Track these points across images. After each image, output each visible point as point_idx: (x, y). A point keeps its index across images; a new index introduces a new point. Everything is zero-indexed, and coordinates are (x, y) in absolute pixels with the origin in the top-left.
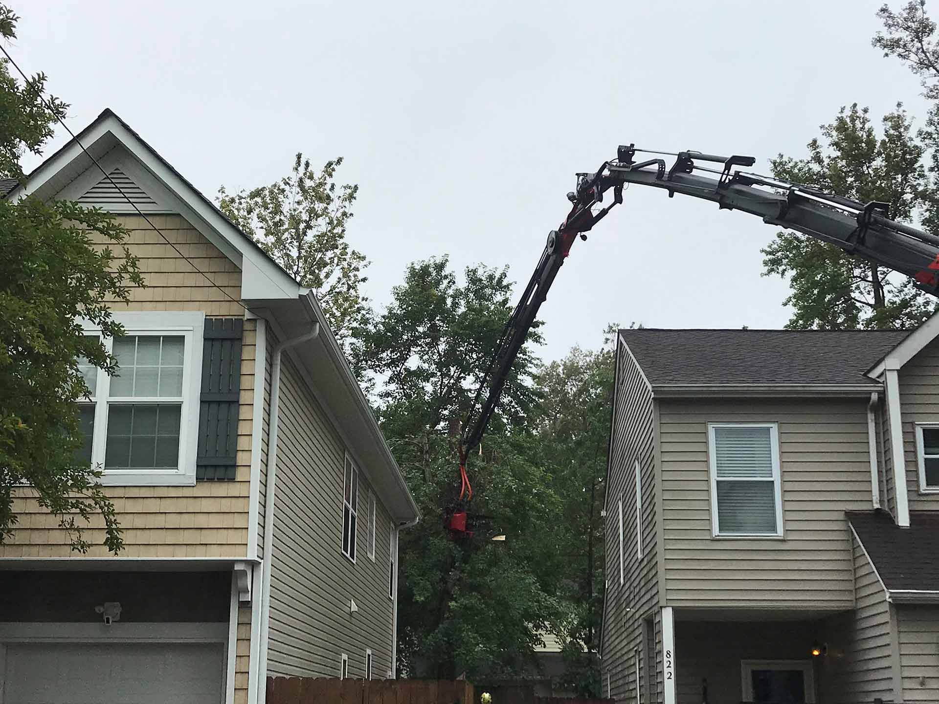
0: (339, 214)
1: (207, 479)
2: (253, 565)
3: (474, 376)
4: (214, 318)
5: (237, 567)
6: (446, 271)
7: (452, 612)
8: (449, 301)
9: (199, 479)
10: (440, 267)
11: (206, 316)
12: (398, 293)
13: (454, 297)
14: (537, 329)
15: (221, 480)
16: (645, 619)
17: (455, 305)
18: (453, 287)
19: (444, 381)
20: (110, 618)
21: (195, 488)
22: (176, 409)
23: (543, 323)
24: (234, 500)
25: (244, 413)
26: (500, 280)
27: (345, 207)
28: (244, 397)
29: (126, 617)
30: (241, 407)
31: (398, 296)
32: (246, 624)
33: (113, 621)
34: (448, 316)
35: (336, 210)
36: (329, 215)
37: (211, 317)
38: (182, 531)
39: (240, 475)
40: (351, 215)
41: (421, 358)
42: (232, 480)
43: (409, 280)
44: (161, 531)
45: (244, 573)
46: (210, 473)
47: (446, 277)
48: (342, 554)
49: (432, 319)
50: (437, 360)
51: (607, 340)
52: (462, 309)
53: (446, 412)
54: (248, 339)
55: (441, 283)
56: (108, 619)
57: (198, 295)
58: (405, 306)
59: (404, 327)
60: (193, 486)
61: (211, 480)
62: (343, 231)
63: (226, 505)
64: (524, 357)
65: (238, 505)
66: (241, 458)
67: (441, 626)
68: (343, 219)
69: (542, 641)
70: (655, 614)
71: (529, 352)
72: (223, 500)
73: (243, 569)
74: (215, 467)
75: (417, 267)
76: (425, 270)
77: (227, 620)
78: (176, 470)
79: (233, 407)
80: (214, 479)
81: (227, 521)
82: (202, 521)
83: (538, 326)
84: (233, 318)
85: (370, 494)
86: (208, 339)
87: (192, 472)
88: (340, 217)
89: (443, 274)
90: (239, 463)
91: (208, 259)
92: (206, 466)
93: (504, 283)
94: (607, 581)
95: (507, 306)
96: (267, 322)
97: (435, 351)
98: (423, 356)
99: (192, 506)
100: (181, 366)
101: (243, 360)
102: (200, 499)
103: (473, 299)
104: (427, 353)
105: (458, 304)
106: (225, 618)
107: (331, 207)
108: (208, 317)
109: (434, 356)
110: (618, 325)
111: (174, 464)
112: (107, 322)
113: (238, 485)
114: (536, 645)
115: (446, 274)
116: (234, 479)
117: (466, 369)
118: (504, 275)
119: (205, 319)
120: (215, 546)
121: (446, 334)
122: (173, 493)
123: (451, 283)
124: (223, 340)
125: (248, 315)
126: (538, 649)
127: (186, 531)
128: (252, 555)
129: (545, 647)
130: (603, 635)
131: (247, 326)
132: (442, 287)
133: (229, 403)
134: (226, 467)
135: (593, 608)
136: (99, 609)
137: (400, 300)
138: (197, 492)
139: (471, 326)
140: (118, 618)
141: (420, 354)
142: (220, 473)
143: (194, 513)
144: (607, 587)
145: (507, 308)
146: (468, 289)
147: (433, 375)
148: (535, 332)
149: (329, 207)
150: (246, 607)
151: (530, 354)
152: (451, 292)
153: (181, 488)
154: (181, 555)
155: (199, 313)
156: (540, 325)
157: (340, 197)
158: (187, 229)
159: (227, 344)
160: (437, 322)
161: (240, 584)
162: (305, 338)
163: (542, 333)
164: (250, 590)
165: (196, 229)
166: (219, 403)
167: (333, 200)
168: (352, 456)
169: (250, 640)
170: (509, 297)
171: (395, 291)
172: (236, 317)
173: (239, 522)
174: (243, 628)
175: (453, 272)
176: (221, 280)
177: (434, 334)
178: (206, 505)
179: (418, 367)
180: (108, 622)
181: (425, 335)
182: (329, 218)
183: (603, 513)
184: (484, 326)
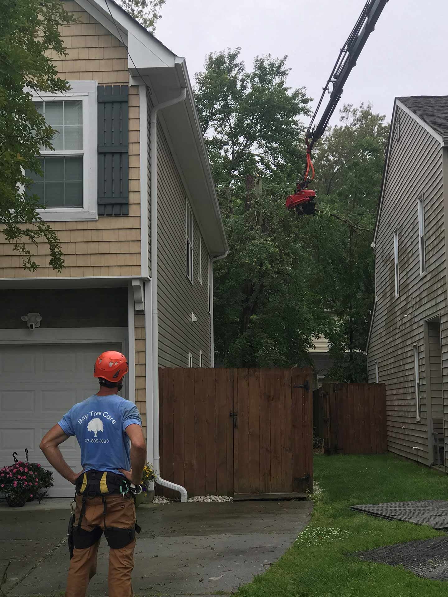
0: (151, 16)
1: (107, 215)
2: (145, 281)
3: (257, 143)
4: (105, 85)
5: (134, 283)
6: (237, 61)
7: (253, 323)
8: (239, 85)
9: (100, 215)
10: (233, 57)
11: (98, 83)
12: (199, 79)
13: (242, 81)
14: (306, 104)
15: (117, 215)
16: (426, 322)
17: (244, 87)
18: (242, 73)
19: (235, 148)
20: (33, 324)
21: (97, 222)
22: (79, 159)
23: (311, 100)
24: (128, 231)
25: (133, 162)
26: (279, 67)
27: (155, 10)
28: (132, 149)
29: (45, 324)
30: (130, 157)
31: (199, 81)
32: (141, 327)
33: (36, 328)
34: (237, 96)
35: (148, 13)
36: (143, 16)
37: (103, 85)
38: (89, 256)
39: (132, 211)
40: (160, 16)
41: (216, 130)
42: (126, 215)
43: (209, 67)
44: (73, 256)
45: (139, 287)
46: (109, 210)
47: (236, 66)
48: (187, 276)
49: (225, 98)
50: (228, 132)
51: (342, 117)
52: (248, 91)
53: (236, 173)
54: (133, 102)
55: (233, 70)
56: (32, 326)
57: (92, 66)
58: (204, 89)
59: (204, 105)
60: (96, 221)
61: (109, 215)
62: (154, 29)
63: (122, 235)
64: (297, 127)
65: (131, 235)
66: (132, 198)
67: (244, 333)
68: (154, 19)
69: (313, 344)
70: (441, 317)
71: (300, 123)
72: (120, 231)
73: (138, 285)
74: (113, 205)
75: (214, 57)
76: (220, 60)
77: (127, 325)
78: (82, 209)
79: (124, 156)
80: (112, 215)
81: (124, 248)
82: (104, 248)
83: (307, 102)
84: (121, 85)
85: (198, 233)
86: (101, 103)
87: (95, 210)
88: (151, 19)
89: (235, 63)
90: (131, 201)
91: (98, 36)
92: (105, 205)
93: (282, 69)
94: (376, 297)
95: (284, 87)
96: (147, 87)
97: (227, 124)
98: (217, 128)
99: (94, 236)
100: (81, 125)
101: (130, 119)
102: (102, 230)
103: (257, 83)
104: (221, 126)
105: (246, 87)
106: (125, 323)
107: (145, 10)
108: (100, 85)
109: (226, 128)
110: (351, 106)
111: (80, 204)
112: (55, 79)
113: (131, 219)
114: (308, 348)
115: (237, 63)
116: (128, 214)
117: (251, 138)
118: (282, 63)
119: (98, 86)
120: (116, 268)
121: (236, 110)
122: (80, 226)
123: (241, 70)
124: (113, 103)
125: (132, 82)
126: (311, 350)
127: (92, 256)
128: (145, 274)
129: (315, 349)
130: (370, 337)
131: (132, 91)
132: (233, 73)
133: (121, 154)
134: (121, 205)
135: (353, 319)
136: (25, 318)
137: (201, 83)
138: (99, 225)
139: (255, 104)
140: (39, 325)
141: (215, 127)
142: (117, 210)
143: (98, 242)
144: (376, 301)
145: (283, 89)
146: (254, 75)
147: (225, 143)
148: (305, 107)
149: (143, 10)
150: (140, 314)
151: (301, 125)
152: (240, 77)
153: (87, 222)
154: (90, 275)
155: (93, 81)
156: (309, 101)
157: (151, 2)
158: (79, 12)
159: (116, 106)
160: (229, 101)
161: (136, 296)
162: (176, 101)
163: (311, 108)
164: (143, 301)
165: (86, 11)
166: (113, 154)
167: (147, 6)
168: (190, 202)
169: (145, 339)
170: (285, 80)
171: (197, 76)
172: (123, 84)
173: (133, 248)
174: (139, 331)
175: (243, 61)
176: (109, 53)
177: (226, 111)
178: (108, 235)
179: (214, 138)
180: (32, 328)
181: (220, 112)
182: (143, 19)
183: (373, 245)
184: (266, 103)
